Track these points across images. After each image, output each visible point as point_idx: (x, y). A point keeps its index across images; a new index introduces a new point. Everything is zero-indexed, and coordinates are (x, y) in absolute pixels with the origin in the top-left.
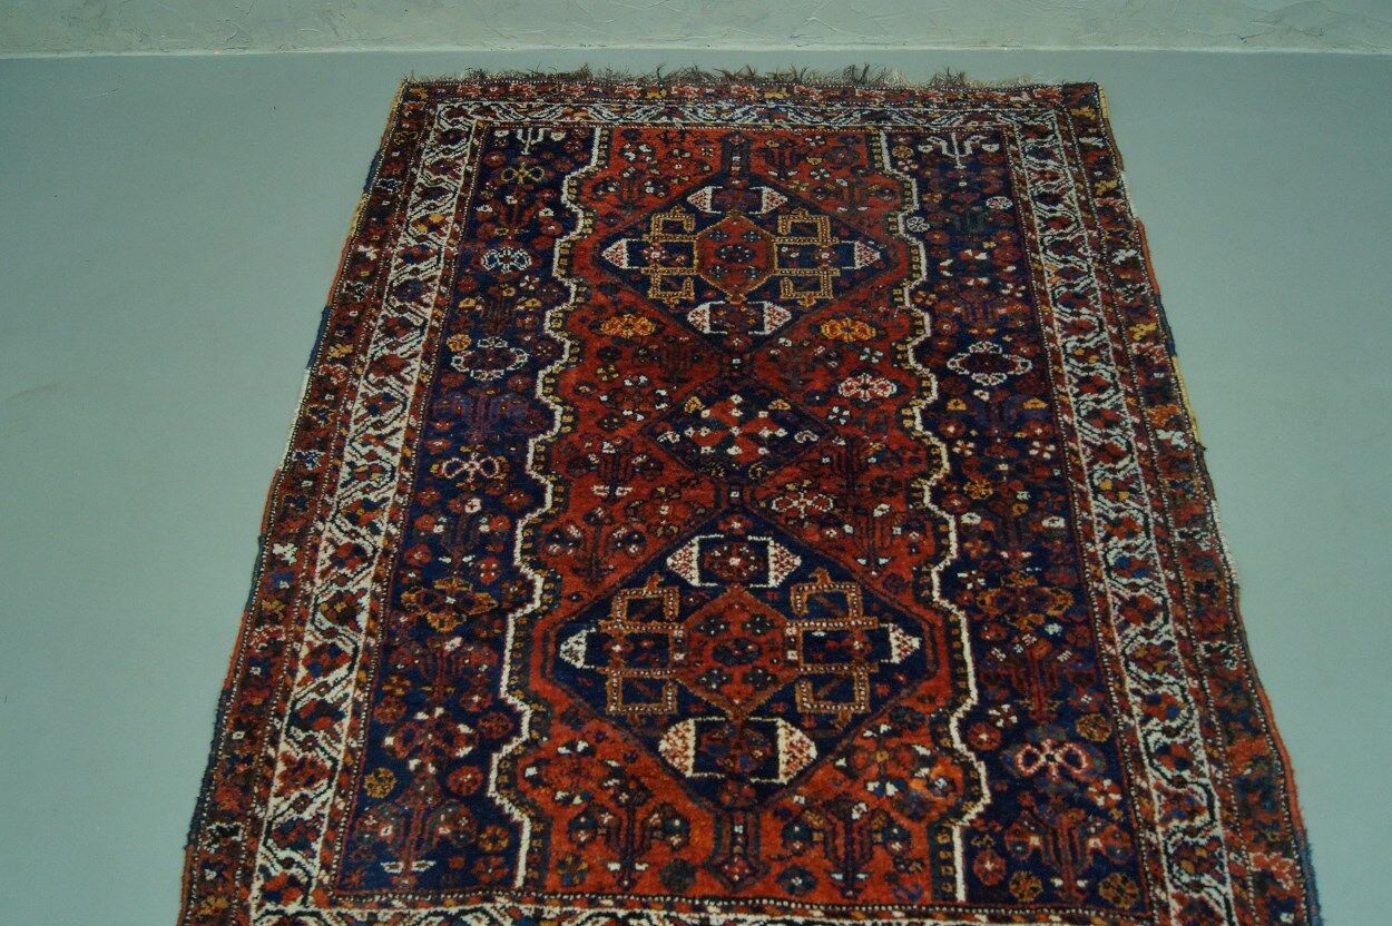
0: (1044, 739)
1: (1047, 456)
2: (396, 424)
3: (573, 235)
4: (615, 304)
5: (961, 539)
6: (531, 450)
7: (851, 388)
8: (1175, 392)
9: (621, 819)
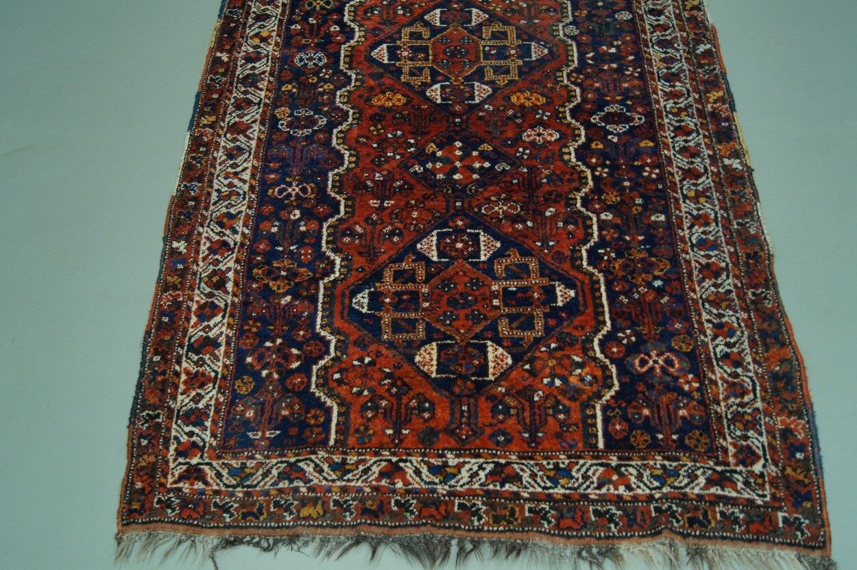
0: (652, 351)
1: (654, 176)
2: (245, 165)
3: (352, 42)
4: (380, 86)
5: (600, 229)
6: (330, 179)
7: (531, 135)
8: (735, 135)
9: (392, 404)
